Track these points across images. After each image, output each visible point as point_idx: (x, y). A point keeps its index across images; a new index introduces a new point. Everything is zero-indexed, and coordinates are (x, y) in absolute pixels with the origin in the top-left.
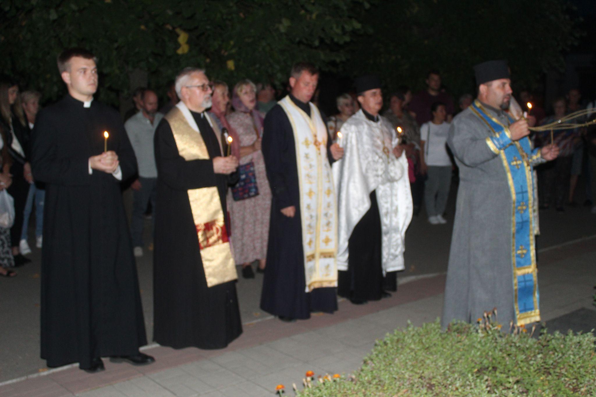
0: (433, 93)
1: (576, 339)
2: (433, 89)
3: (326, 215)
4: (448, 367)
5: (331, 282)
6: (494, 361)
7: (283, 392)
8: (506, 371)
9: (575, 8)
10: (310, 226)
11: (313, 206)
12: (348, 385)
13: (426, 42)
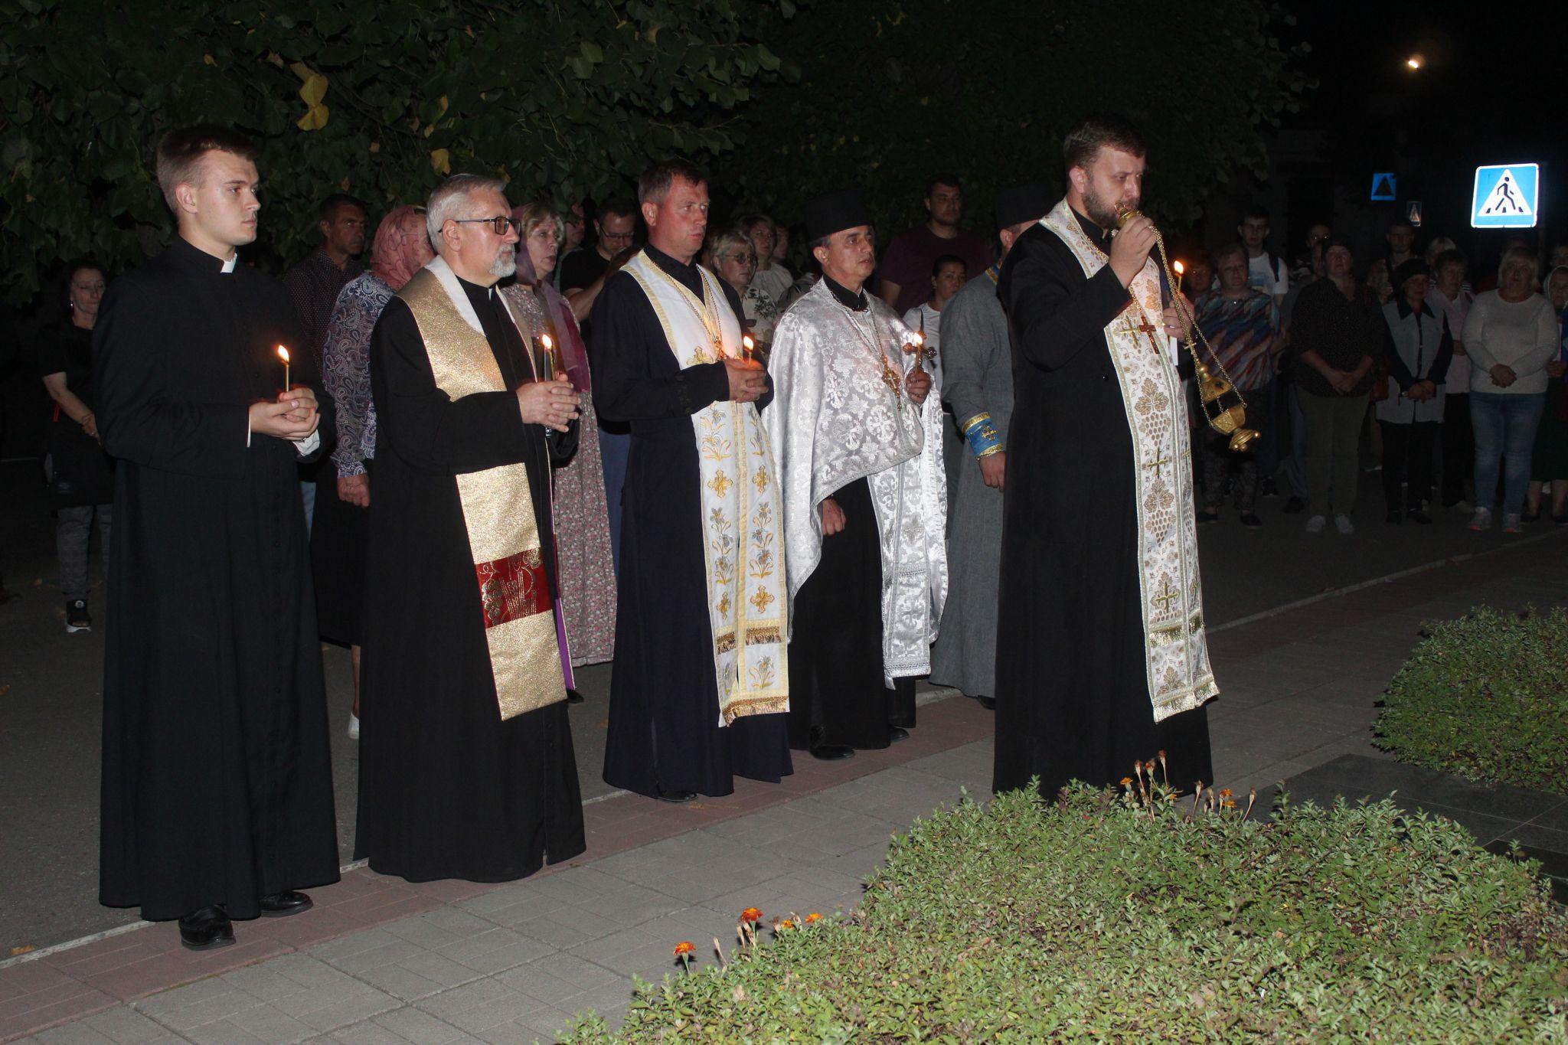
0: (943, 233)
1: (1356, 816)
2: (943, 223)
3: (758, 535)
4: (1072, 888)
5: (775, 701)
6: (1172, 873)
7: (691, 959)
8: (1202, 895)
9: (1291, 20)
10: (722, 563)
11: (728, 515)
12: (850, 933)
13: (925, 102)
